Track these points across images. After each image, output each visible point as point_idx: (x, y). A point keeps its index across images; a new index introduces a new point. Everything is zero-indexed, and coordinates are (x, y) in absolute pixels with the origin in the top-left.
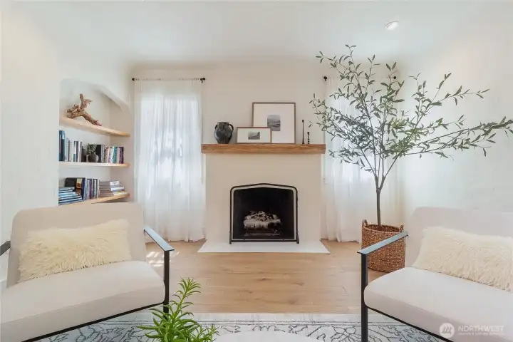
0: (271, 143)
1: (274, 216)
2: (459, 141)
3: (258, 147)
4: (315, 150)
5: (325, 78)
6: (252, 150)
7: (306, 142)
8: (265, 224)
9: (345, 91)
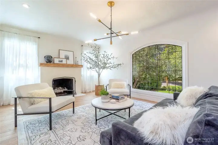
0: (66, 64)
1: (65, 88)
2: (114, 67)
3: (63, 65)
4: (80, 66)
5: (82, 46)
6: (61, 66)
7: (77, 64)
8: (62, 91)
9: (91, 52)
